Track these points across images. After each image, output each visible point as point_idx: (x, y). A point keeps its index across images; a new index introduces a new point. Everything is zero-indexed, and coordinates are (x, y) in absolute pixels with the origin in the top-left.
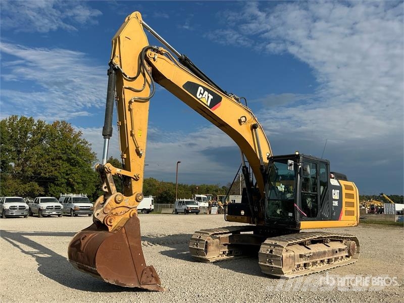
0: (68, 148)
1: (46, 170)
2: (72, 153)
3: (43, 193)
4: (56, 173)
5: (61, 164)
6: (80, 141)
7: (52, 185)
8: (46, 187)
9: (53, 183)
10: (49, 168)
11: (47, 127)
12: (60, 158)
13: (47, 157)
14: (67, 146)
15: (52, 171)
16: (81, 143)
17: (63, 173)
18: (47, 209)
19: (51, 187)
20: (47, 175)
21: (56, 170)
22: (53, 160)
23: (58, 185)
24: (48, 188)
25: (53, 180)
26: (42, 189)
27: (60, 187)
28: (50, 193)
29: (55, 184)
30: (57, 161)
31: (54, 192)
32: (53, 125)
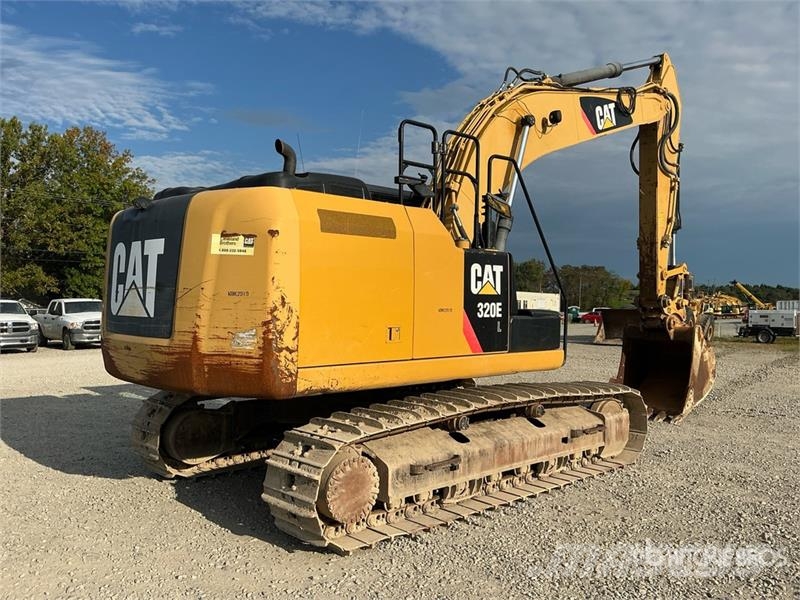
0: (104, 189)
1: (58, 240)
2: (115, 199)
3: (55, 290)
4: (82, 246)
5: (91, 225)
6: (131, 173)
7: (73, 271)
8: (61, 277)
9: (77, 266)
10: (64, 235)
11: (53, 140)
12: (88, 211)
13: (59, 209)
14: (102, 184)
15: (72, 241)
16: (132, 177)
17: (98, 245)
18: (85, 328)
19: (72, 276)
20: (62, 250)
21: (81, 237)
22: (71, 214)
23: (87, 272)
24: (66, 278)
25: (75, 260)
26: (51, 280)
27: (92, 275)
28: (70, 290)
29: (80, 269)
30: (82, 218)
31: (79, 287)
32: (64, 136)
